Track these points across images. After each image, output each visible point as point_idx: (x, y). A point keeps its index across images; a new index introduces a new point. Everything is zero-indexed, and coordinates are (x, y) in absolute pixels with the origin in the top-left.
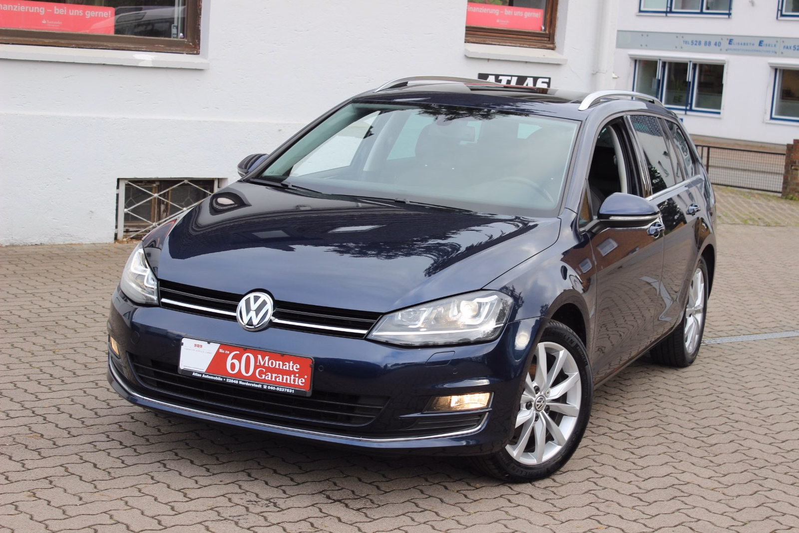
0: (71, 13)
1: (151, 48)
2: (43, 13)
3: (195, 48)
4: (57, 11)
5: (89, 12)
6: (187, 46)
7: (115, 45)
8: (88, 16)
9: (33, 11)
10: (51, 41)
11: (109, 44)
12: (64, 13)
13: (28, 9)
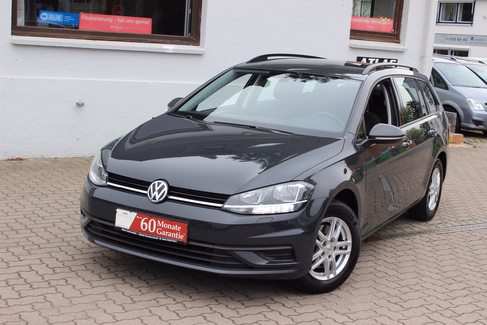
0: (127, 21)
1: (172, 42)
2: (111, 22)
3: (197, 42)
4: (119, 21)
5: (137, 21)
6: (193, 41)
7: (152, 40)
8: (137, 23)
9: (105, 20)
10: (116, 38)
11: (149, 40)
12: (123, 21)
13: (103, 19)
